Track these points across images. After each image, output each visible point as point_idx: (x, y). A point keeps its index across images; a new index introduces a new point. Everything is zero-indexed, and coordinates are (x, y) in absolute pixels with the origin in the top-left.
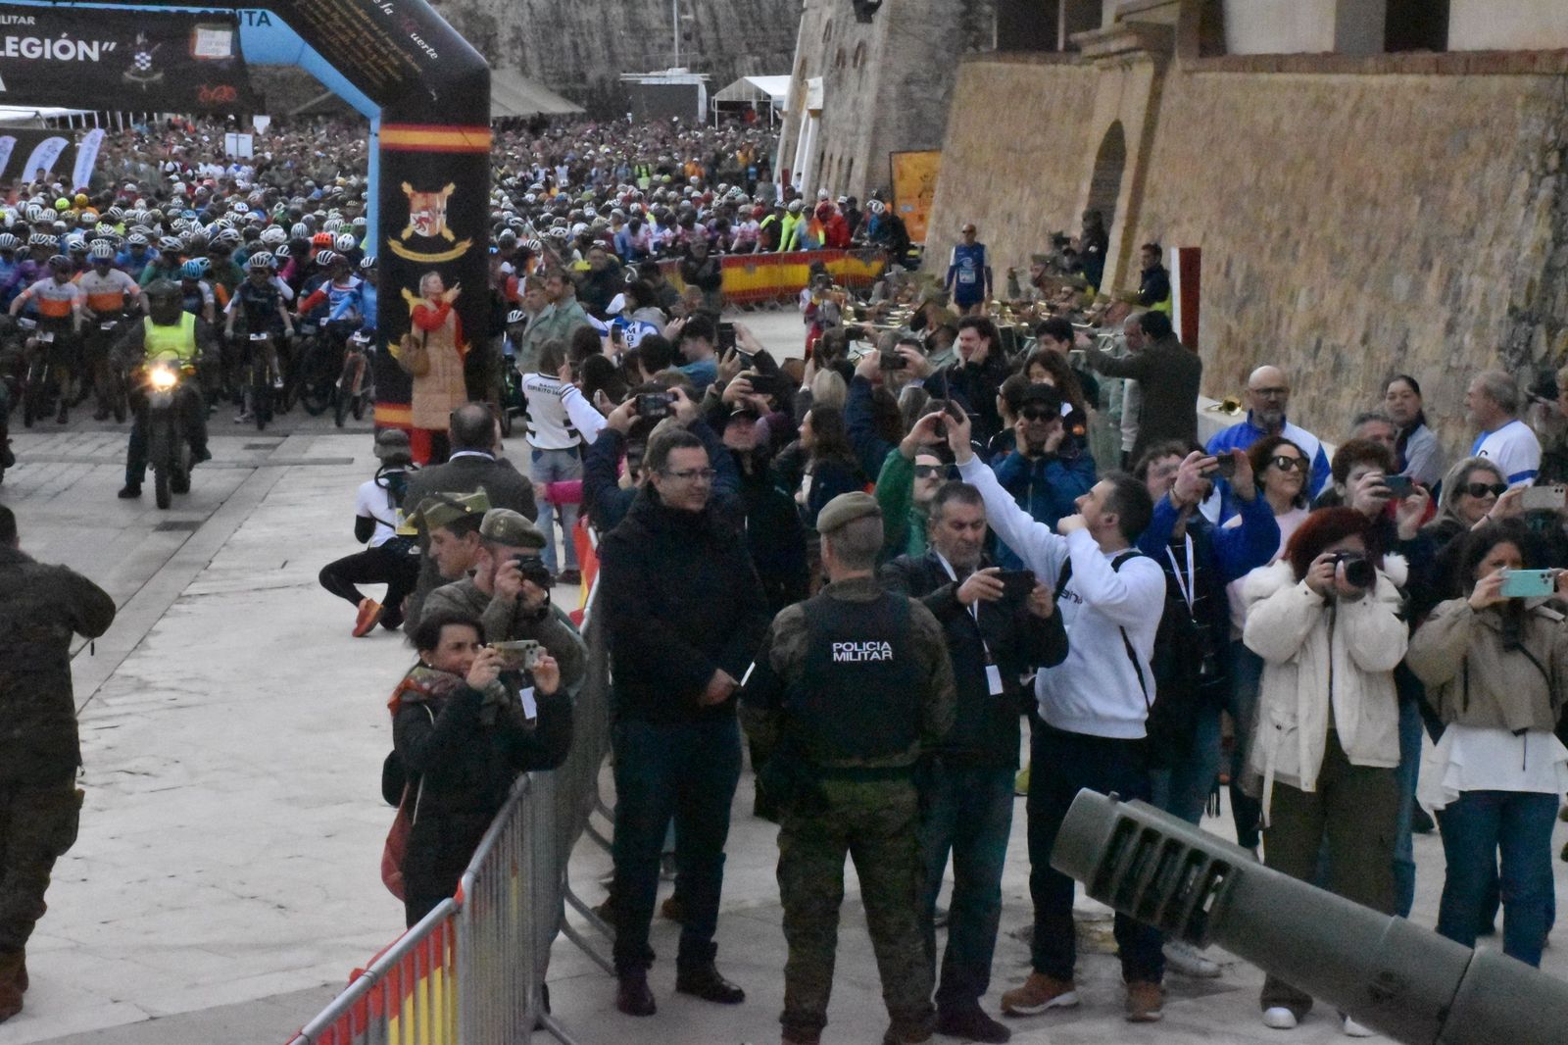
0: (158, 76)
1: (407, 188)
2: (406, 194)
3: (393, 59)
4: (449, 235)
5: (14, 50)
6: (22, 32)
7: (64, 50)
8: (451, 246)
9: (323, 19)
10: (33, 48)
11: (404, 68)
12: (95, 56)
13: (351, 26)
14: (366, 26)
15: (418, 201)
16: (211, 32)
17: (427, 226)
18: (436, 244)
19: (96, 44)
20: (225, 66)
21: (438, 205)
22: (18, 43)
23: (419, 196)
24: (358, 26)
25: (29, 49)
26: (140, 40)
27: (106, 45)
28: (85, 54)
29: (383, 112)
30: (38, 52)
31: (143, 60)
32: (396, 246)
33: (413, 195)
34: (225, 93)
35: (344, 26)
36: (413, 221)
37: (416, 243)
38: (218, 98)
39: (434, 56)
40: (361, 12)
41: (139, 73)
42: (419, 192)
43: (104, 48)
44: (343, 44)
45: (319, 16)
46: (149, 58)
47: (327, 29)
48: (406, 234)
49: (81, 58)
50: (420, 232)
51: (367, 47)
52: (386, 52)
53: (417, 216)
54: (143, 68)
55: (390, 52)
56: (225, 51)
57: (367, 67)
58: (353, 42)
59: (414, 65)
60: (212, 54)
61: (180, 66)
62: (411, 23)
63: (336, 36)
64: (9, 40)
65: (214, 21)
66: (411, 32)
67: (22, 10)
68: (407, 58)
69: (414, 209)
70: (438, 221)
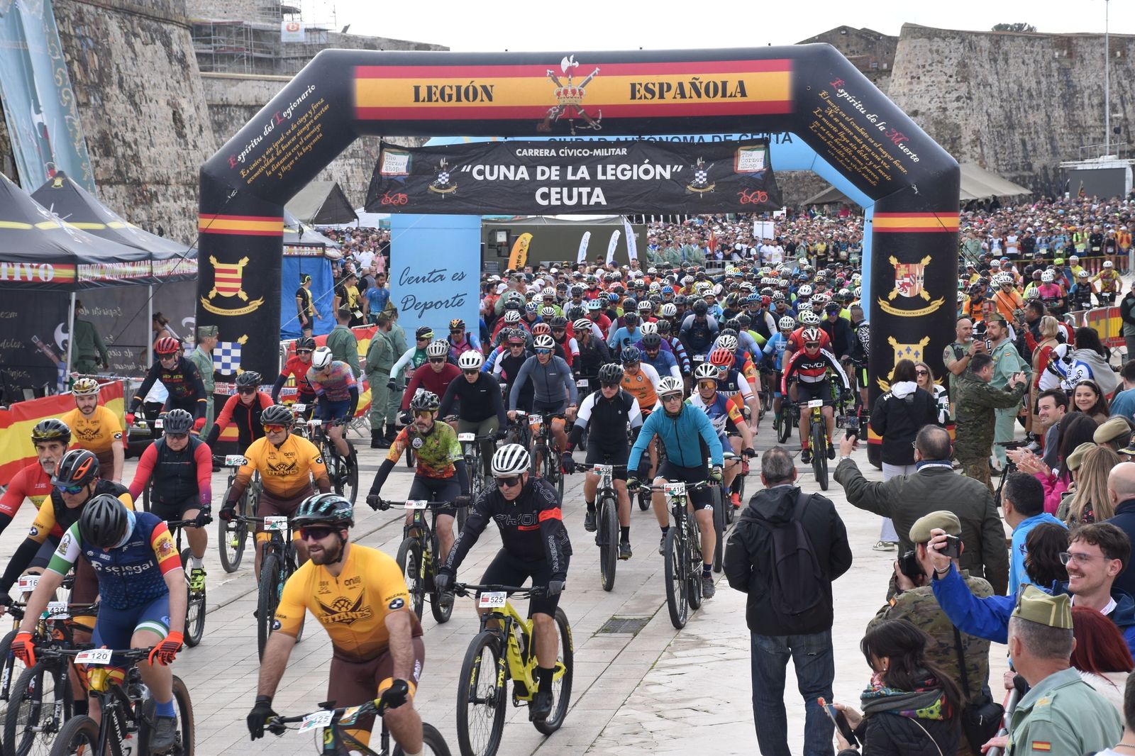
0: (711, 187)
1: (893, 261)
2: (892, 265)
3: (885, 164)
4: (925, 295)
5: (612, 175)
6: (618, 161)
7: (646, 172)
8: (927, 304)
9: (832, 137)
10: (625, 173)
11: (893, 171)
12: (667, 175)
13: (854, 141)
14: (866, 141)
15: (902, 270)
16: (749, 152)
17: (909, 289)
18: (917, 302)
19: (668, 167)
20: (758, 177)
21: (918, 273)
22: (615, 169)
23: (903, 266)
24: (858, 140)
25: (623, 174)
26: (699, 162)
27: (676, 167)
28: (661, 175)
29: (875, 204)
30: (629, 174)
31: (701, 177)
32: (884, 306)
33: (898, 266)
34: (760, 197)
35: (848, 141)
36: (897, 286)
37: (899, 302)
38: (754, 201)
39: (916, 160)
40: (860, 130)
41: (698, 187)
42: (902, 263)
43: (674, 170)
44: (846, 155)
45: (829, 135)
46: (705, 174)
47: (835, 144)
48: (892, 296)
49: (658, 177)
50: (903, 294)
51: (864, 156)
52: (879, 159)
53: (901, 282)
54: (701, 182)
55: (882, 159)
56: (759, 166)
57: (865, 171)
58: (855, 153)
59: (901, 167)
60: (750, 169)
61: (727, 179)
62: (899, 136)
63: (842, 149)
64: (609, 167)
65: (752, 144)
66: (899, 143)
67: (618, 144)
68: (895, 162)
69: (899, 276)
70: (917, 285)
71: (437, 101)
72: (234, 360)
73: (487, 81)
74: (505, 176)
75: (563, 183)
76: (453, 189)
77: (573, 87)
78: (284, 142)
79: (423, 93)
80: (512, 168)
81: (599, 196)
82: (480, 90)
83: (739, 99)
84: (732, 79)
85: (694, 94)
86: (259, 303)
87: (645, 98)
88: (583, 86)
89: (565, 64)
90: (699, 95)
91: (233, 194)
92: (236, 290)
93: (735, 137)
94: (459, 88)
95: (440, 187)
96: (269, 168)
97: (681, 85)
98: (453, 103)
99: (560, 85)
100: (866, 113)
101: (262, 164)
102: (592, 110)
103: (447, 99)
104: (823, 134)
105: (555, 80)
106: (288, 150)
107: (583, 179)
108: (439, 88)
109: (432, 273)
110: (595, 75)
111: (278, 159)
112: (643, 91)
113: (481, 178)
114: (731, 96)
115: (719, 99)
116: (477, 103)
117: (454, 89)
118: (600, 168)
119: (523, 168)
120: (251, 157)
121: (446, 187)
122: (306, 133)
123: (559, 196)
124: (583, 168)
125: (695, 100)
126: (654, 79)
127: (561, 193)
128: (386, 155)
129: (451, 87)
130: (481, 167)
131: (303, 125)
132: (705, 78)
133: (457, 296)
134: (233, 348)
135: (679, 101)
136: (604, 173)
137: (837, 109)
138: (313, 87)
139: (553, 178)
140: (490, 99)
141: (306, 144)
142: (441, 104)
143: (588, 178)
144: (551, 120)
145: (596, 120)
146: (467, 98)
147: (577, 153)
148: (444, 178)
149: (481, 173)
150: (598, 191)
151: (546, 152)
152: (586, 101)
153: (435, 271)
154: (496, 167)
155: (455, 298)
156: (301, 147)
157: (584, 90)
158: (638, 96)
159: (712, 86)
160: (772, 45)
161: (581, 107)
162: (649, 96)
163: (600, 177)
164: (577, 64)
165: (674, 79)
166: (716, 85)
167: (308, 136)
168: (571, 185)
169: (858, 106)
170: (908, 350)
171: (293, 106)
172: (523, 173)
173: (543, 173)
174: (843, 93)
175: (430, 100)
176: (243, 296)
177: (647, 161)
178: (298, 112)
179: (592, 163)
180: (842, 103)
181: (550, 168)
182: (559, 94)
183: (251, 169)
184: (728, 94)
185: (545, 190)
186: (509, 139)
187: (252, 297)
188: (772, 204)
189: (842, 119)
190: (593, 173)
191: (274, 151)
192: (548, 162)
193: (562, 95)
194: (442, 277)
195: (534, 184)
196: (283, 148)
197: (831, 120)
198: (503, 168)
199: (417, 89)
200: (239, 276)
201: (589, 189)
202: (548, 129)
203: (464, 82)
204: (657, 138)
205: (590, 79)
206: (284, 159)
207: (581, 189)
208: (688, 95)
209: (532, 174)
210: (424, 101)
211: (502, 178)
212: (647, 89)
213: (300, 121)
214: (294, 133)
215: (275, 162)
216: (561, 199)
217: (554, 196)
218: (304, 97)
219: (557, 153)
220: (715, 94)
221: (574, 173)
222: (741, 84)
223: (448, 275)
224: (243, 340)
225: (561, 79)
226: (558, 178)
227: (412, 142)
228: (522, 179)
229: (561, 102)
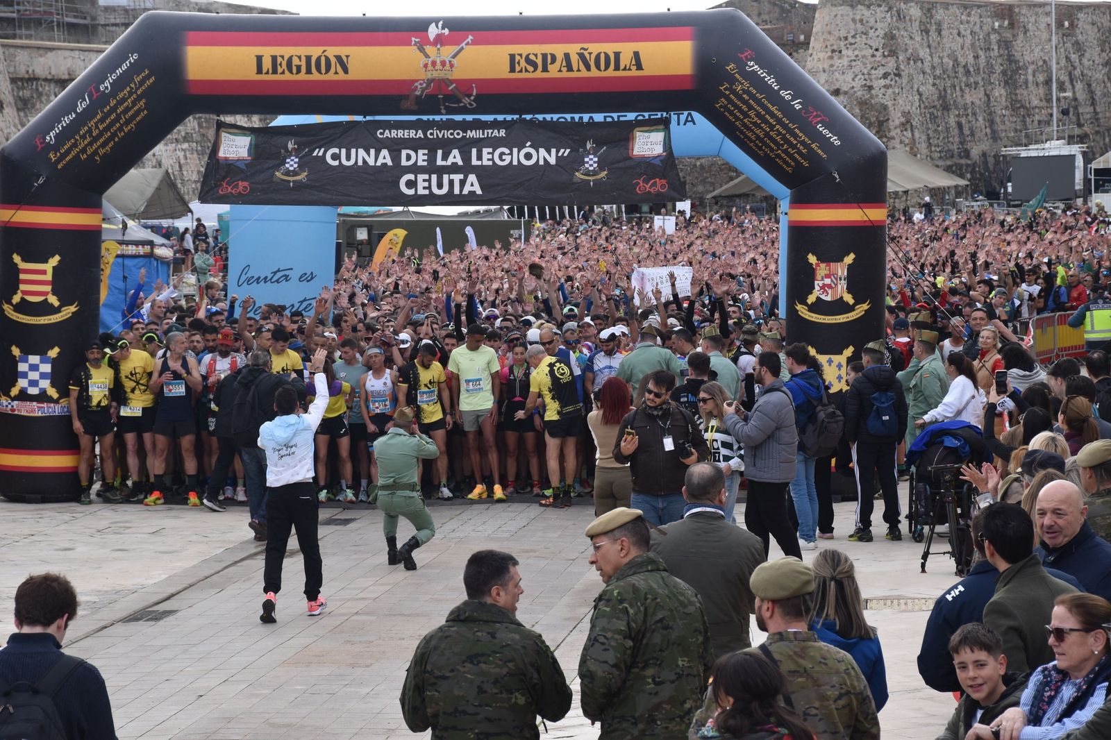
0: (604, 174)
1: (812, 259)
2: (812, 264)
3: (801, 148)
4: (849, 299)
5: (489, 160)
6: (495, 143)
7: (528, 156)
8: (849, 309)
9: (742, 117)
10: (504, 157)
11: (811, 155)
12: (552, 160)
13: (766, 122)
14: (779, 121)
15: (822, 270)
16: (646, 134)
17: (830, 291)
18: (839, 306)
19: (553, 151)
20: (657, 162)
21: (840, 274)
22: (492, 153)
23: (823, 265)
24: (771, 121)
25: (501, 159)
26: (589, 146)
27: (562, 150)
28: (545, 159)
29: (792, 194)
30: (507, 159)
31: (591, 162)
32: (802, 310)
33: (817, 265)
34: (658, 186)
35: (759, 122)
36: (817, 288)
37: (820, 306)
38: (652, 190)
39: (837, 143)
40: (774, 109)
41: (587, 173)
42: (822, 261)
43: (560, 154)
44: (758, 137)
45: (738, 114)
46: (596, 159)
47: (744, 125)
48: (811, 299)
49: (541, 162)
50: (823, 297)
51: (778, 138)
52: (795, 142)
53: (821, 283)
54: (591, 168)
55: (799, 142)
56: (658, 150)
57: (778, 156)
58: (767, 135)
59: (819, 151)
60: (648, 153)
61: (621, 165)
62: (817, 116)
63: (752, 131)
64: (485, 151)
65: (650, 125)
66: (817, 123)
67: (495, 125)
68: (813, 146)
69: (819, 277)
70: (840, 287)
71: (283, 73)
72: (43, 376)
73: (342, 51)
74: (364, 161)
75: (431, 168)
76: (302, 176)
77: (443, 58)
78: (102, 120)
79: (267, 64)
80: (372, 151)
81: (473, 184)
82: (333, 60)
83: (634, 72)
84: (626, 50)
85: (582, 67)
86: (73, 309)
87: (526, 71)
88: (454, 57)
89: (433, 31)
90: (588, 68)
91: (41, 181)
92: (45, 294)
93: (631, 116)
94: (308, 58)
95: (288, 173)
96: (84, 151)
97: (567, 56)
98: (302, 76)
99: (427, 56)
100: (780, 89)
101: (75, 145)
102: (465, 85)
103: (294, 70)
104: (731, 113)
105: (422, 50)
106: (107, 129)
107: (454, 164)
108: (286, 58)
109: (275, 273)
110: (466, 44)
111: (95, 139)
112: (523, 63)
113: (336, 163)
114: (625, 69)
115: (611, 72)
116: (330, 76)
117: (304, 59)
118: (474, 151)
119: (385, 152)
120: (62, 138)
121: (295, 173)
122: (127, 109)
123: (426, 184)
124: (455, 152)
125: (584, 73)
126: (536, 50)
127: (429, 181)
128: (224, 136)
129: (300, 57)
130: (336, 150)
131: (124, 100)
132: (595, 48)
133: (305, 300)
134: (42, 361)
135: (565, 74)
136: (480, 157)
137: (747, 84)
138: (135, 56)
139: (420, 163)
140: (346, 71)
141: (128, 122)
142: (288, 76)
143: (460, 163)
144: (417, 97)
145: (469, 96)
146: (319, 70)
147: (447, 134)
148: (292, 163)
149: (336, 157)
150: (472, 178)
151: (412, 133)
152: (457, 74)
153: (279, 271)
154: (353, 151)
155: (302, 302)
156: (122, 125)
157: (455, 61)
158: (518, 68)
159: (602, 56)
160: (672, 11)
161: (452, 82)
162: (530, 68)
163: (475, 162)
164: (446, 31)
165: (559, 50)
166: (607, 56)
167: (130, 113)
168: (441, 171)
169: (771, 80)
170: (830, 362)
171: (112, 78)
172: (385, 157)
173: (409, 157)
174: (753, 66)
175: (275, 71)
176: (54, 300)
177: (529, 144)
178: (118, 85)
179: (465, 147)
180: (753, 77)
181: (416, 152)
182: (426, 66)
183: (62, 151)
184: (622, 67)
185: (411, 177)
186: (369, 118)
187: (65, 302)
188: (673, 194)
189: (752, 96)
190: (466, 157)
191: (90, 131)
192: (415, 145)
193: (430, 67)
194: (287, 278)
195: (398, 170)
196: (101, 127)
197: (740, 98)
198: (362, 152)
199: (259, 59)
200: (49, 277)
201: (461, 176)
202: (414, 107)
203: (315, 52)
204: (540, 117)
205: (462, 48)
206: (101, 140)
207: (452, 176)
208: (575, 67)
209: (396, 157)
210: (267, 73)
211: (360, 163)
212: (528, 60)
213: (121, 95)
214: (114, 109)
215: (91, 144)
216: (429, 188)
217: (421, 184)
218: (124, 67)
219: (425, 134)
220: (607, 67)
221: (445, 158)
222: (636, 55)
223: (294, 275)
224: (54, 353)
225: (428, 49)
226: (425, 163)
227: (256, 121)
228: (384, 165)
229: (429, 76)
